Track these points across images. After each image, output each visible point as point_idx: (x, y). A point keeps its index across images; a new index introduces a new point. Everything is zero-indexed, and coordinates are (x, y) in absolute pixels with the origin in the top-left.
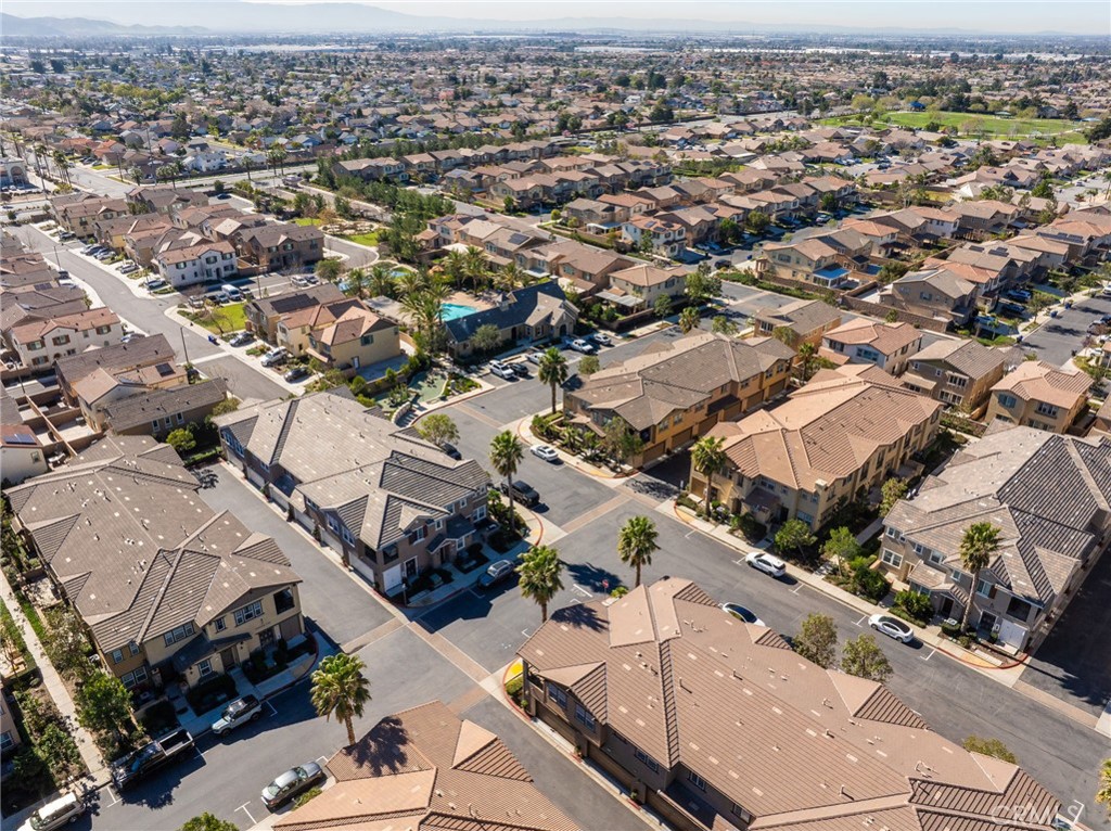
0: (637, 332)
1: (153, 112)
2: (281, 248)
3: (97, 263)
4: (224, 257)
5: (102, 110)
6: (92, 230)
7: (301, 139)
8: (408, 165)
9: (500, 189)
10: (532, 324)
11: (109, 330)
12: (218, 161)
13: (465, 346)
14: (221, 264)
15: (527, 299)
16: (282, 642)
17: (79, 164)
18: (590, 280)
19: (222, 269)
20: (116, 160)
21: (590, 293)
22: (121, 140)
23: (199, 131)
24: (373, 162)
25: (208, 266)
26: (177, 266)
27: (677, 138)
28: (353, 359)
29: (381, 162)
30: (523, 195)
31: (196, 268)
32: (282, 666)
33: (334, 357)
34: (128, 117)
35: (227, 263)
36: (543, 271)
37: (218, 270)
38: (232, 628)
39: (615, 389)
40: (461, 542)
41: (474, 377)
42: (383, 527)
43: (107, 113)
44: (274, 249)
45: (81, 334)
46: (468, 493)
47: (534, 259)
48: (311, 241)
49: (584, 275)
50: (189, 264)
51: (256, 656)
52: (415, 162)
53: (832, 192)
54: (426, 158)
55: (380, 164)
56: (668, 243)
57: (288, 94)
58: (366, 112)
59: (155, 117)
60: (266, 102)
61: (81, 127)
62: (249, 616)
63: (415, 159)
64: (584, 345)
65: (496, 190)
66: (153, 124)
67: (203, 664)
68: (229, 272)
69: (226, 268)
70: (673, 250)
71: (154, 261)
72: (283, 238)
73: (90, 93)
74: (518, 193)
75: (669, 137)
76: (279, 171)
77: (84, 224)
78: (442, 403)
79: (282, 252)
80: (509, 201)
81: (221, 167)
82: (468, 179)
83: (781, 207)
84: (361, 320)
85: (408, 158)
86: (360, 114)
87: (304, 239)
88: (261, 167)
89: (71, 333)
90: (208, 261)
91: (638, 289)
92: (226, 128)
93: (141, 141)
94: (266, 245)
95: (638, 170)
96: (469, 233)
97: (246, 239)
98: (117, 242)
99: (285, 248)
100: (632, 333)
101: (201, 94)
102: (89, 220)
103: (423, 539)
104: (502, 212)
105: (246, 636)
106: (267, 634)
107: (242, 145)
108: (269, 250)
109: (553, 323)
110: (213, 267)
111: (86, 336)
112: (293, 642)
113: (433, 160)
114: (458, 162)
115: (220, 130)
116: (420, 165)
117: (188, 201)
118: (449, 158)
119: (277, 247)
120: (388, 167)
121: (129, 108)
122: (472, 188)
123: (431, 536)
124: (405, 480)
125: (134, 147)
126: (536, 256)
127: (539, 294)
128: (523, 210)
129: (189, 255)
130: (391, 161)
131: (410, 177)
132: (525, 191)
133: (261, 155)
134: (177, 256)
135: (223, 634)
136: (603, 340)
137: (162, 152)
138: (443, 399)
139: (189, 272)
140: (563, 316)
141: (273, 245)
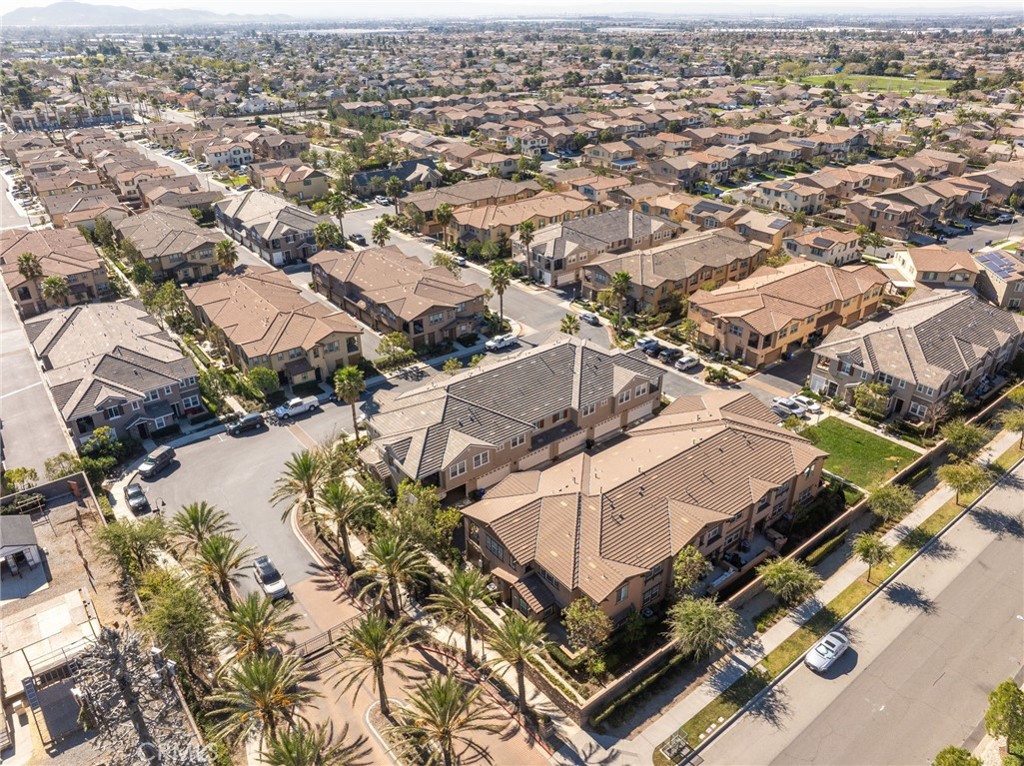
1: (227, 77)
2: (281, 148)
3: (172, 159)
4: (245, 151)
5: (191, 76)
6: (170, 142)
7: (328, 93)
8: (391, 107)
9: (443, 120)
10: (408, 180)
12: (262, 105)
13: (365, 189)
14: (243, 155)
15: (410, 167)
17: (169, 110)
18: (461, 163)
19: (243, 159)
20: (193, 106)
21: (459, 169)
22: (200, 94)
23: (257, 90)
24: (365, 104)
25: (234, 156)
26: (216, 155)
27: (609, 92)
29: (371, 104)
31: (228, 157)
34: (208, 81)
35: (246, 155)
41: (365, 204)
43: (194, 78)
44: (277, 148)
48: (301, 144)
49: (458, 159)
50: (223, 154)
52: (395, 104)
53: (678, 121)
54: (404, 102)
55: (370, 106)
56: (533, 148)
57: (332, 65)
58: (385, 76)
59: (228, 81)
60: (313, 70)
61: (173, 87)
63: (395, 103)
65: (441, 120)
66: (225, 84)
70: (535, 152)
71: (204, 155)
72: (283, 141)
73: (184, 65)
74: (454, 121)
75: (604, 91)
76: (302, 113)
77: (165, 138)
80: (447, 127)
81: (264, 110)
82: (425, 114)
83: (631, 129)
84: (305, 171)
85: (391, 101)
86: (381, 78)
88: (292, 111)
90: (234, 152)
91: (486, 165)
92: (278, 87)
93: (214, 95)
94: (271, 145)
95: (551, 109)
96: (402, 140)
97: (261, 143)
98: (184, 146)
101: (267, 66)
102: (169, 136)
107: (285, 98)
108: (274, 148)
109: (422, 179)
110: (238, 157)
113: (409, 102)
114: (429, 105)
115: (271, 89)
118: (422, 102)
120: (376, 108)
121: (210, 75)
122: (428, 120)
123: (298, 242)
125: (208, 98)
126: (434, 150)
127: (418, 164)
128: (457, 134)
129: (223, 148)
130: (379, 104)
131: (391, 115)
132: (459, 121)
133: (291, 103)
134: (216, 149)
135: (194, 261)
137: (227, 102)
139: (223, 158)
140: (427, 176)
141: (276, 145)
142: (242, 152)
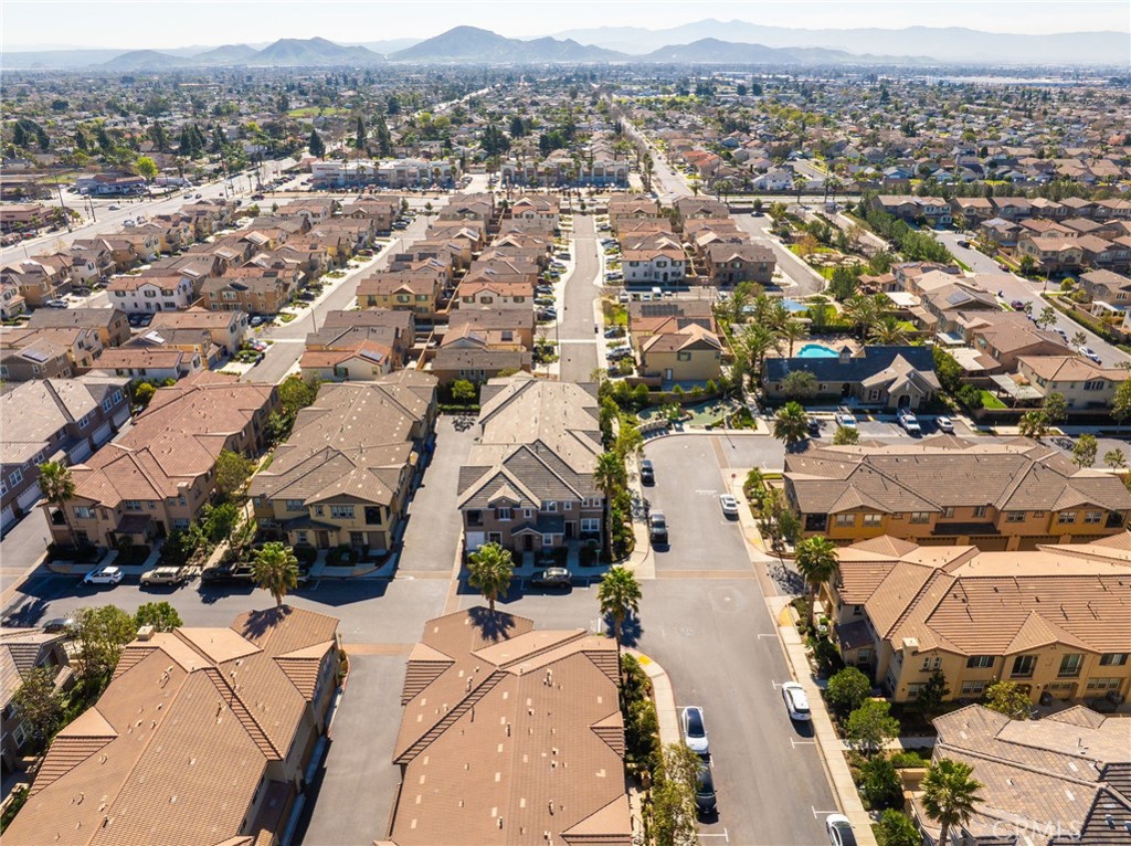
0: (1000, 430)
2: (729, 265)
3: (602, 252)
4: (673, 263)
8: (957, 208)
9: (1027, 246)
10: (865, 385)
11: (523, 300)
13: (779, 387)
14: (669, 269)
15: (879, 358)
16: (366, 548)
18: (997, 359)
19: (670, 275)
21: (985, 373)
24: (917, 200)
25: (657, 269)
26: (633, 264)
28: (666, 370)
29: (928, 201)
30: (1050, 257)
31: (647, 269)
32: (352, 563)
33: (647, 363)
35: (674, 269)
36: (960, 338)
37: (666, 274)
38: (327, 518)
39: (827, 464)
40: (551, 539)
41: (760, 419)
42: (476, 493)
44: (723, 265)
45: (501, 299)
46: (573, 498)
47: (955, 323)
48: (762, 263)
49: (993, 351)
50: (642, 264)
51: (342, 548)
52: (966, 206)
54: (982, 202)
55: (924, 203)
62: (343, 515)
64: (911, 422)
65: (1022, 246)
67: (303, 534)
68: (674, 278)
69: (673, 274)
72: (735, 256)
74: (1045, 253)
78: (705, 431)
79: (729, 268)
80: (1029, 261)
82: (1001, 230)
84: (688, 337)
87: (755, 260)
89: (495, 296)
90: (658, 264)
94: (715, 260)
96: (919, 284)
98: (620, 237)
99: (733, 265)
100: (992, 428)
103: (508, 520)
104: (1016, 272)
105: (338, 529)
106: (356, 535)
108: (718, 264)
109: (891, 389)
110: (662, 271)
111: (505, 301)
112: (373, 553)
113: (990, 205)
114: (1021, 211)
116: (970, 209)
117: (710, 213)
118: (1012, 206)
119: (726, 264)
120: (928, 208)
122: (1003, 241)
123: (517, 521)
124: (530, 466)
126: (959, 320)
127: (899, 355)
128: (1043, 274)
131: (953, 221)
132: (1054, 253)
135: (320, 519)
136: (943, 425)
138: (708, 428)
139: (640, 270)
140: (904, 385)
141: (722, 260)
142: (669, 263)
